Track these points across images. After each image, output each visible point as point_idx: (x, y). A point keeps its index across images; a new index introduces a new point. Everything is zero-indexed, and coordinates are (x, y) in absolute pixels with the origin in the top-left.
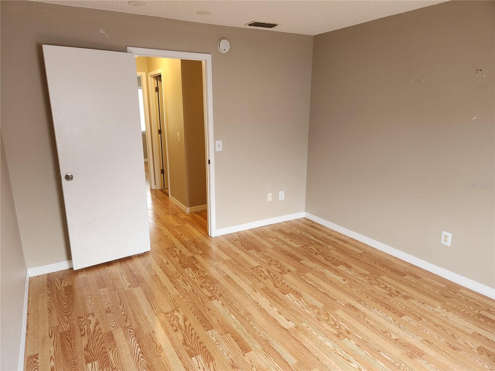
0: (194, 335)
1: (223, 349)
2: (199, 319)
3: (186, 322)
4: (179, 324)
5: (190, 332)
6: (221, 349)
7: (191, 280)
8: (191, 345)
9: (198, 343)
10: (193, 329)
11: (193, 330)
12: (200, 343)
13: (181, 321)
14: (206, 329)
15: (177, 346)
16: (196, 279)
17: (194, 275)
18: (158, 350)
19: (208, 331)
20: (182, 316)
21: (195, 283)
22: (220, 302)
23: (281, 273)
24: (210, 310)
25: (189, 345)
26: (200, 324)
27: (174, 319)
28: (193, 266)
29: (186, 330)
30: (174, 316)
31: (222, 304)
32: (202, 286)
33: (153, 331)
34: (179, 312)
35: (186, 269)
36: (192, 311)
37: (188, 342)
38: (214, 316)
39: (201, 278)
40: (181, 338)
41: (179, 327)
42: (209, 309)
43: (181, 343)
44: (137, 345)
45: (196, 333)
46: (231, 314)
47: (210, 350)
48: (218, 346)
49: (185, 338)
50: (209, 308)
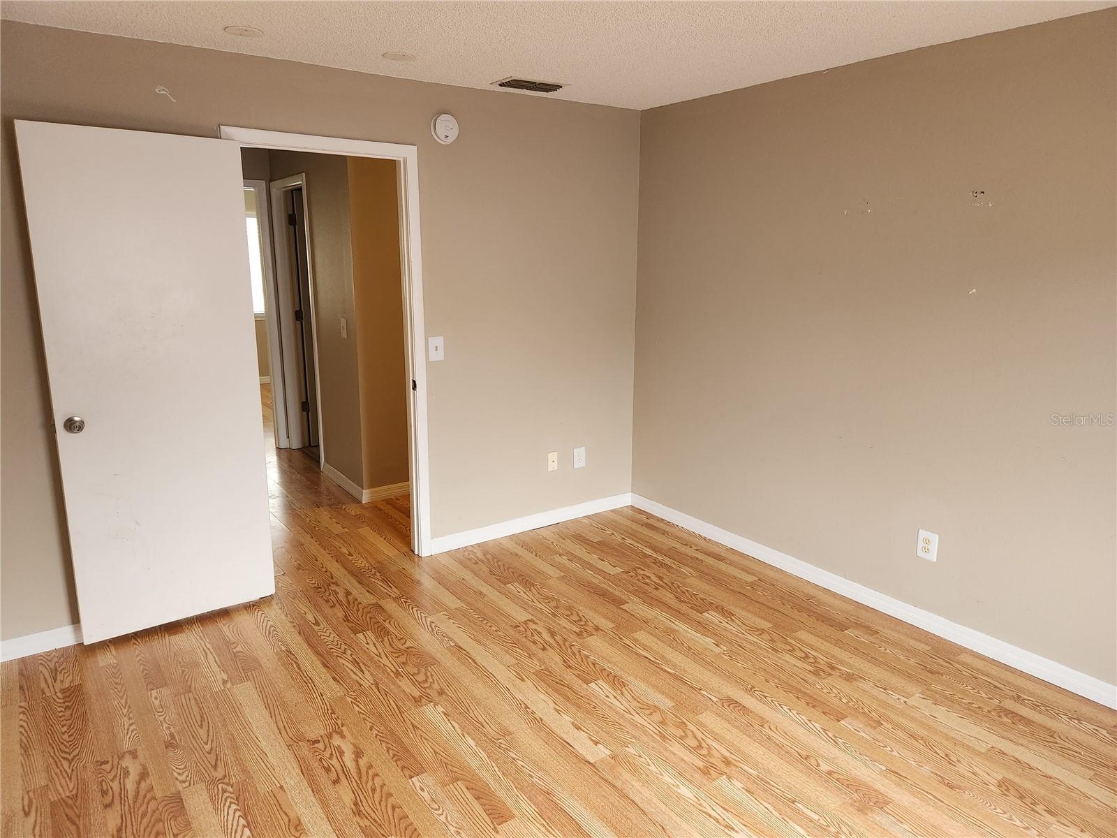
0: (378, 789)
1: (446, 818)
2: (391, 752)
3: (360, 760)
4: (343, 766)
5: (370, 784)
6: (443, 818)
7: (371, 659)
8: (373, 815)
9: (390, 810)
10: (378, 775)
11: (376, 778)
12: (393, 808)
13: (348, 759)
14: (407, 773)
15: (340, 818)
16: (383, 656)
17: (379, 648)
18: (292, 830)
19: (411, 777)
20: (352, 746)
21: (382, 665)
22: (440, 709)
23: (579, 634)
24: (418, 728)
25: (367, 815)
26: (394, 763)
27: (331, 754)
28: (376, 626)
29: (360, 778)
30: (332, 747)
31: (445, 714)
32: (397, 674)
33: (281, 787)
34: (343, 737)
35: (360, 636)
36: (375, 732)
37: (365, 808)
38: (425, 741)
39: (397, 655)
40: (348, 798)
41: (344, 772)
42: (413, 726)
43: (349, 812)
44: (242, 821)
45: (385, 785)
46: (466, 735)
47: (416, 823)
48: (437, 812)
49: (358, 799)
50: (416, 724)
